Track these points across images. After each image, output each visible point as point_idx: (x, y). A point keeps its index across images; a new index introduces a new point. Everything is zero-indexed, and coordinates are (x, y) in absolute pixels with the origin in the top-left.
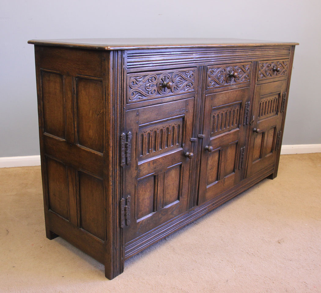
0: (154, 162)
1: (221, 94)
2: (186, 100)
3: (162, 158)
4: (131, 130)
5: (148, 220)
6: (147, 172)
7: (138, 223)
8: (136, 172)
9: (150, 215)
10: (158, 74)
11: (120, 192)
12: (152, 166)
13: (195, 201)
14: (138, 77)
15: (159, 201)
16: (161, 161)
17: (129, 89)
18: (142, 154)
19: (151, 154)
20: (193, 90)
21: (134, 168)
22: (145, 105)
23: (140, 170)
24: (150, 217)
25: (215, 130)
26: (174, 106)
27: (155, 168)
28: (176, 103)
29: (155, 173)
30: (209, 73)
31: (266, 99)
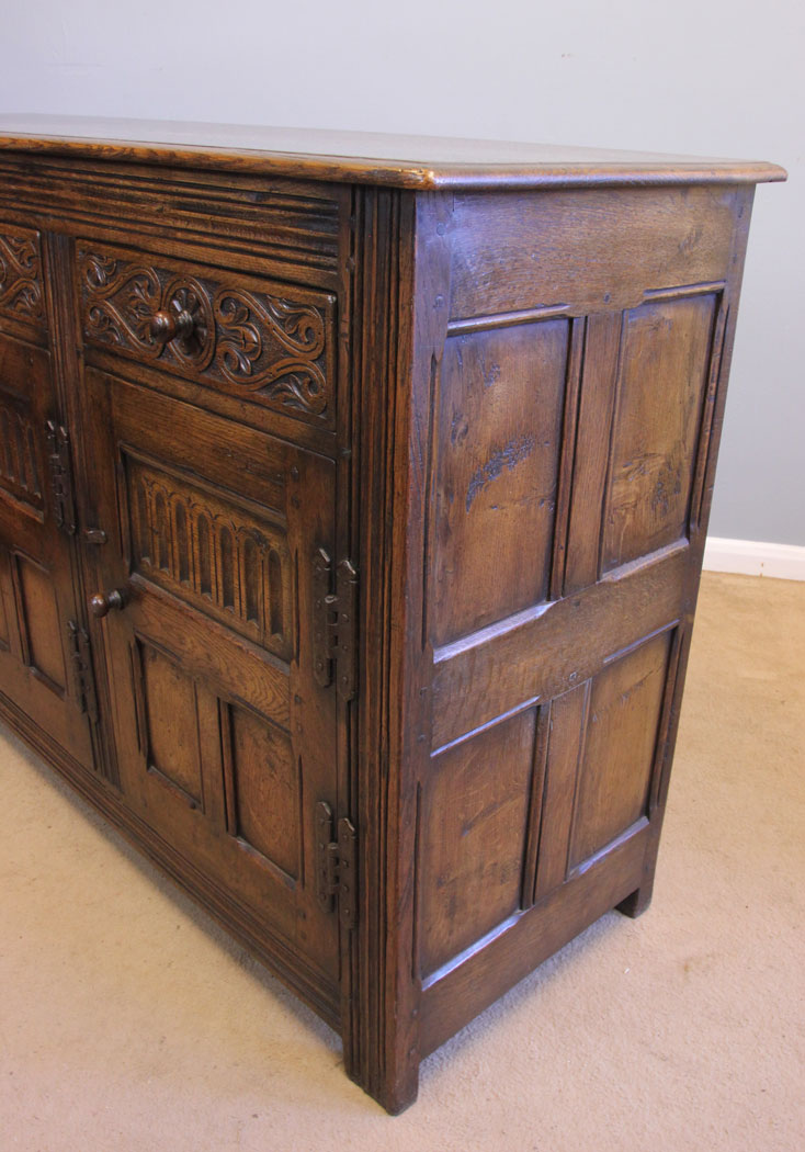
31: (181, 496)
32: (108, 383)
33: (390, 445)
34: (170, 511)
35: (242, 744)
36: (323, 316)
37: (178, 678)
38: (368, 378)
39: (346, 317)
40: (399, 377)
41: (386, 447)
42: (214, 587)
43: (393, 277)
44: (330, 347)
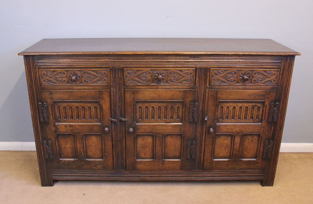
0: (70, 126)
1: (147, 91)
2: (99, 91)
3: (78, 125)
4: (46, 102)
5: (70, 162)
6: (65, 131)
7: (61, 160)
8: (55, 128)
9: (72, 159)
10: (66, 71)
11: (43, 137)
12: (69, 128)
13: (124, 167)
14: (48, 71)
15: (79, 153)
16: (78, 127)
17: (41, 78)
18: (60, 118)
19: (69, 121)
20: (107, 84)
21: (52, 125)
22: (57, 89)
23: (57, 128)
24: (71, 161)
25: (144, 118)
26: (87, 93)
27: (72, 130)
28: (88, 91)
29: (73, 133)
30: (125, 73)
31: (235, 105)
32: (218, 91)
33: (288, 86)
34: (231, 108)
35: (245, 142)
36: (278, 72)
37: (227, 137)
38: (284, 78)
39: (282, 71)
40: (290, 77)
41: (287, 86)
42: (242, 118)
43: (291, 65)
44: (279, 76)
